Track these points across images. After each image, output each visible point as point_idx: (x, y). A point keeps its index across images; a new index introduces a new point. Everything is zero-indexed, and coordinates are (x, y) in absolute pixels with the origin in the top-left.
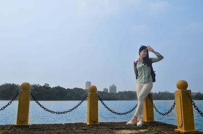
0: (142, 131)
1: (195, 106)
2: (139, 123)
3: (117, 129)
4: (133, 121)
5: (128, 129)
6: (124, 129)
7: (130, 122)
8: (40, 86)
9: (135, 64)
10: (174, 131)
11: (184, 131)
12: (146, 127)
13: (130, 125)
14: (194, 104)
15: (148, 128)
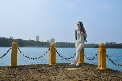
0: (79, 68)
1: (108, 57)
2: (77, 64)
3: (67, 67)
4: (74, 63)
5: (72, 67)
6: (70, 67)
7: (72, 64)
8: (8, 38)
9: (76, 31)
10: (96, 68)
11: (102, 69)
12: (81, 66)
13: (72, 65)
14: (107, 56)
15: (82, 67)
